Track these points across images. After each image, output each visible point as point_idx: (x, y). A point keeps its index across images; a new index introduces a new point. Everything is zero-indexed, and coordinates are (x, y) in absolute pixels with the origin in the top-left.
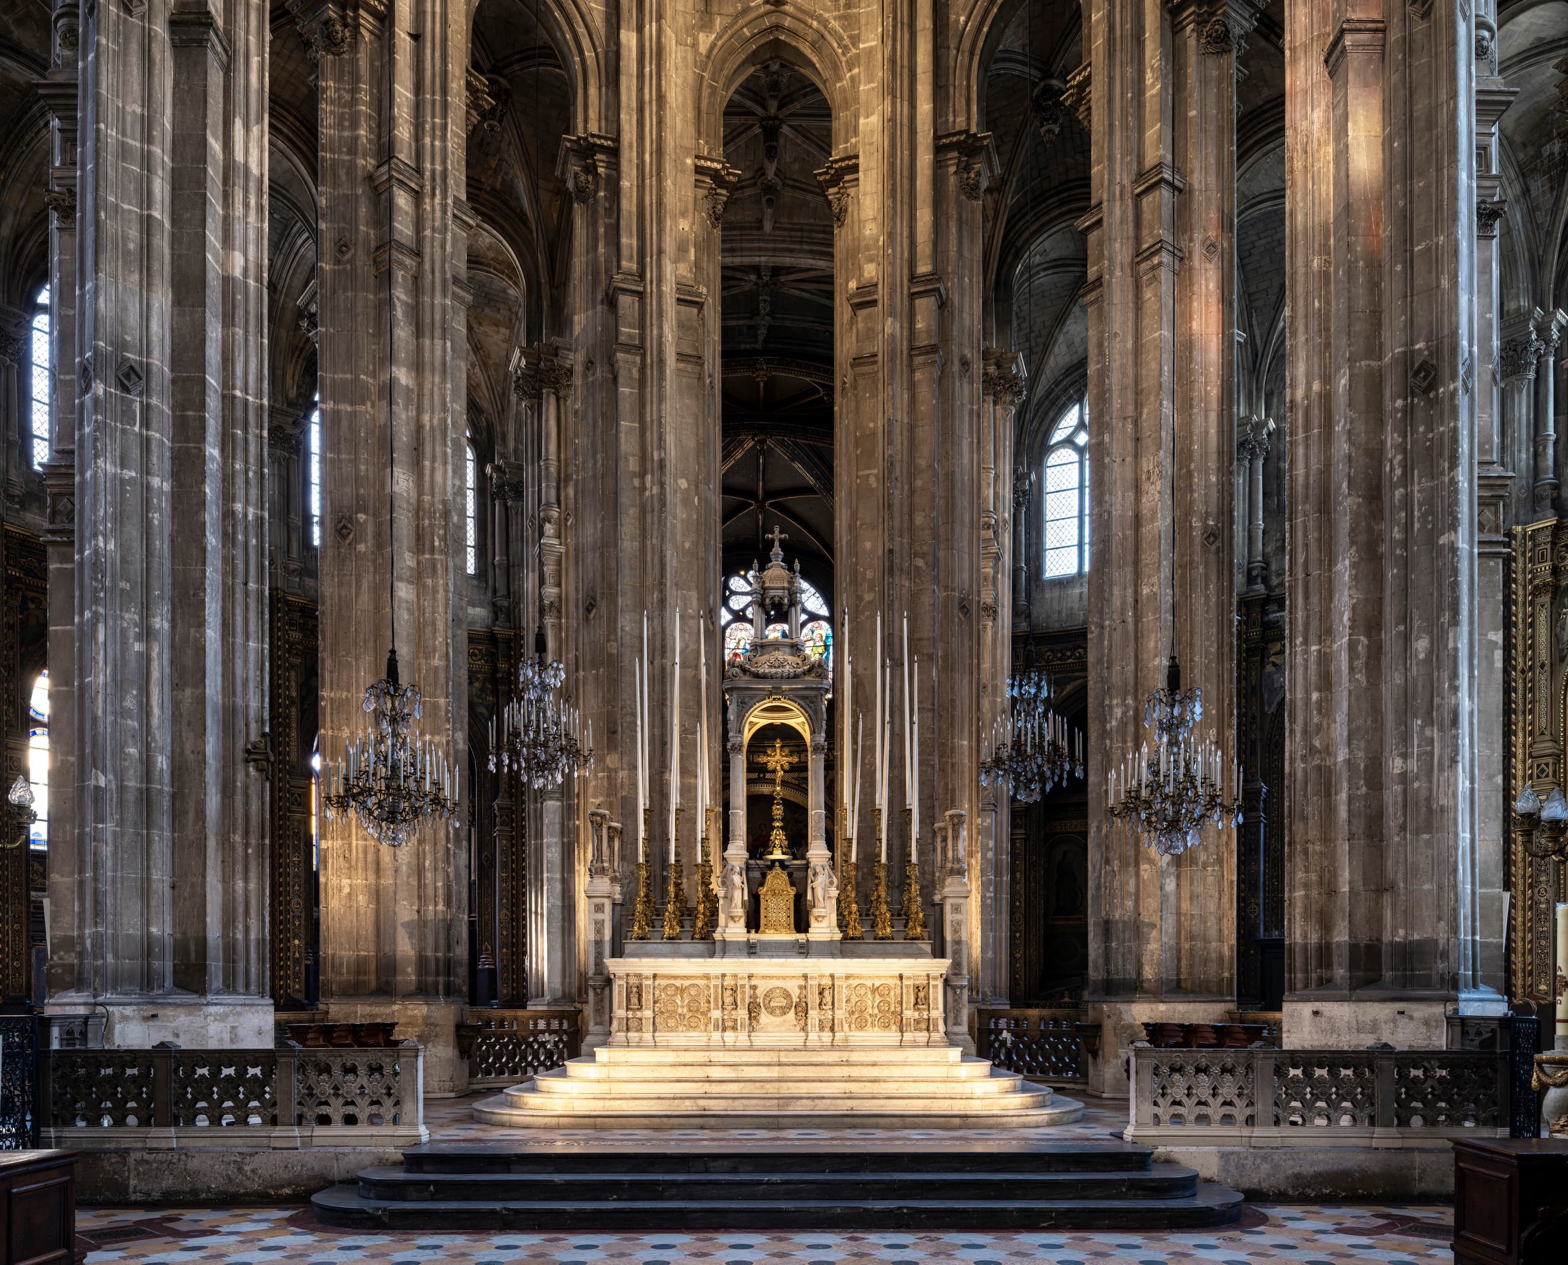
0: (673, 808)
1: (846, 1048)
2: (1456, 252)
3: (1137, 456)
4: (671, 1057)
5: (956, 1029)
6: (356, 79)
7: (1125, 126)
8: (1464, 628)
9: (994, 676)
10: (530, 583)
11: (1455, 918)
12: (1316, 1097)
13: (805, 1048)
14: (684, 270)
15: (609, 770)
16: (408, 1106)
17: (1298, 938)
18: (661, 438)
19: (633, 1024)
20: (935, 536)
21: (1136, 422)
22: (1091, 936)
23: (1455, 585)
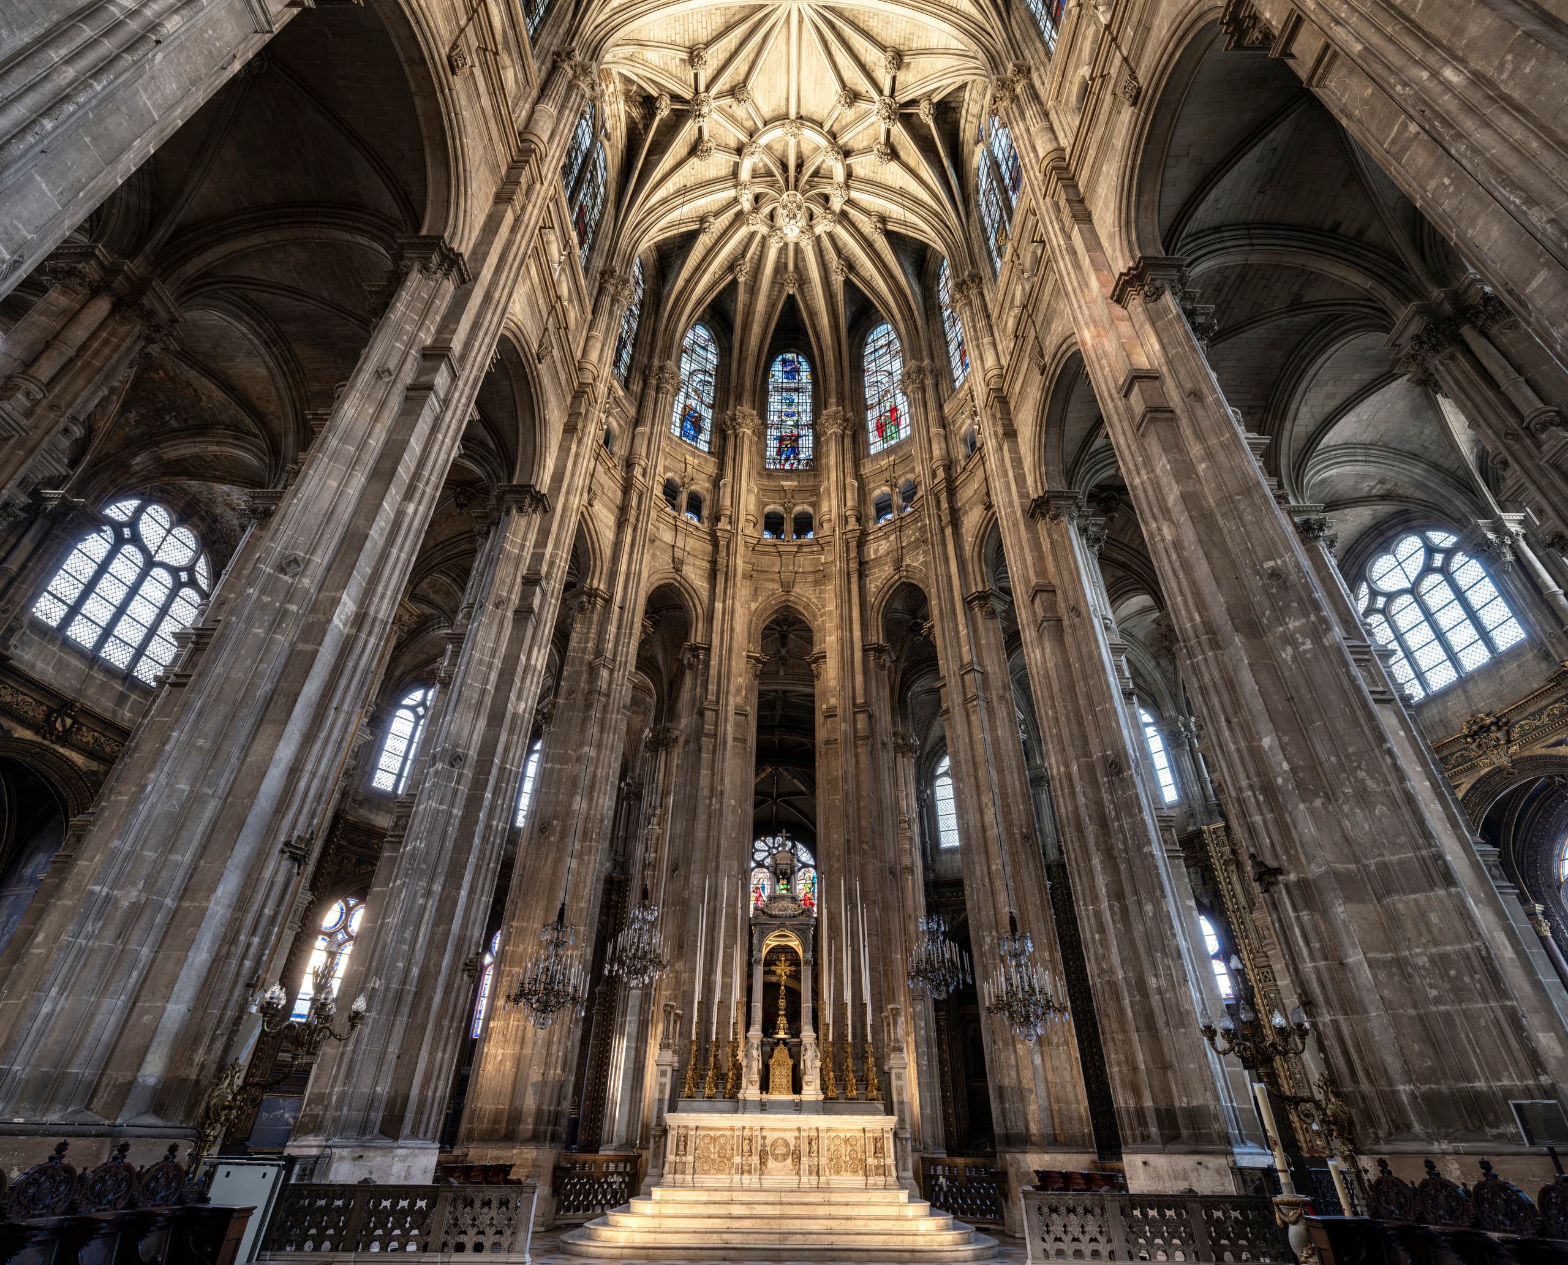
0: (716, 1000)
1: (828, 1190)
2: (1115, 712)
3: (979, 795)
4: (704, 1196)
5: (905, 1174)
6: (591, 623)
7: (952, 646)
8: (1171, 899)
9: (915, 910)
10: (639, 850)
11: (1216, 1090)
12: (1155, 1235)
13: (799, 1190)
14: (739, 700)
15: (677, 972)
16: (521, 1236)
17: (1122, 1105)
18: (722, 779)
19: (679, 1167)
20: (873, 832)
21: (976, 778)
22: (992, 1098)
23: (1158, 875)
